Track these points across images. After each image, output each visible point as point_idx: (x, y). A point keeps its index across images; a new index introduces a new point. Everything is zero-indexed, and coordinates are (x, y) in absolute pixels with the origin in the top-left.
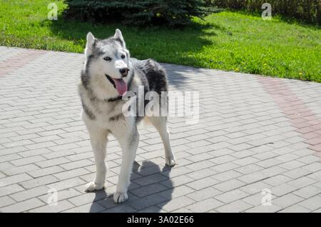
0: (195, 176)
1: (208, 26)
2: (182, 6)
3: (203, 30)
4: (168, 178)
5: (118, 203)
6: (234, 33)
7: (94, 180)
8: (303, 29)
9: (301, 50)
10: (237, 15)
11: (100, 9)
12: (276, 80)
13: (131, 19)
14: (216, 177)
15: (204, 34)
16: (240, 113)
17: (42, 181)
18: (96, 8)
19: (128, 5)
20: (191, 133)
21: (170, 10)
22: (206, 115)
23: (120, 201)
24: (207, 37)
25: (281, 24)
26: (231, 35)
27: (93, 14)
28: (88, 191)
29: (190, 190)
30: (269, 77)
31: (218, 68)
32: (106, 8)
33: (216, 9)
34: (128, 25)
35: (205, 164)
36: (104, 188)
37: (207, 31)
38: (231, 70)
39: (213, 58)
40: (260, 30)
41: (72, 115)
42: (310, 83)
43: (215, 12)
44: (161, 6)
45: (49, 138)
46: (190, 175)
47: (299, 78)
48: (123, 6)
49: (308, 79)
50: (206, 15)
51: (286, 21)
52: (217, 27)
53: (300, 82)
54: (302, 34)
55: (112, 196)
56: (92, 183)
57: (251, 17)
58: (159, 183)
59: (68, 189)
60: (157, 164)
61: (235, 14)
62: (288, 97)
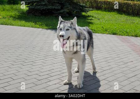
0: (107, 76)
1: (89, 16)
2: (78, 8)
3: (87, 18)
4: (96, 77)
5: (79, 88)
6: (100, 19)
7: (67, 79)
8: (127, 17)
9: (129, 25)
10: (99, 12)
11: (43, 9)
12: (124, 37)
13: (57, 14)
14: (116, 76)
15: (88, 19)
16: (115, 50)
17: (43, 81)
18: (42, 9)
19: (55, 8)
20: (98, 59)
21: (73, 10)
22: (101, 51)
23: (80, 88)
24: (89, 21)
25: (118, 15)
26: (99, 19)
27: (40, 12)
28: (65, 84)
29: (107, 82)
30: (121, 36)
31: (99, 33)
32: (46, 9)
33: (91, 9)
34: (56, 16)
35: (109, 71)
36: (71, 83)
37: (89, 18)
38: (104, 33)
39: (96, 29)
40: (110, 18)
41: (45, 54)
42: (137, 38)
43: (91, 10)
44: (69, 8)
45: (39, 63)
46: (105, 75)
47: (132, 36)
48: (53, 8)
49: (136, 36)
50: (88, 12)
51: (120, 14)
52: (93, 17)
53: (133, 37)
54: (128, 19)
55: (76, 86)
56: (66, 81)
57: (105, 12)
58: (93, 79)
59: (56, 84)
60: (89, 72)
61: (98, 11)
62: (131, 43)
